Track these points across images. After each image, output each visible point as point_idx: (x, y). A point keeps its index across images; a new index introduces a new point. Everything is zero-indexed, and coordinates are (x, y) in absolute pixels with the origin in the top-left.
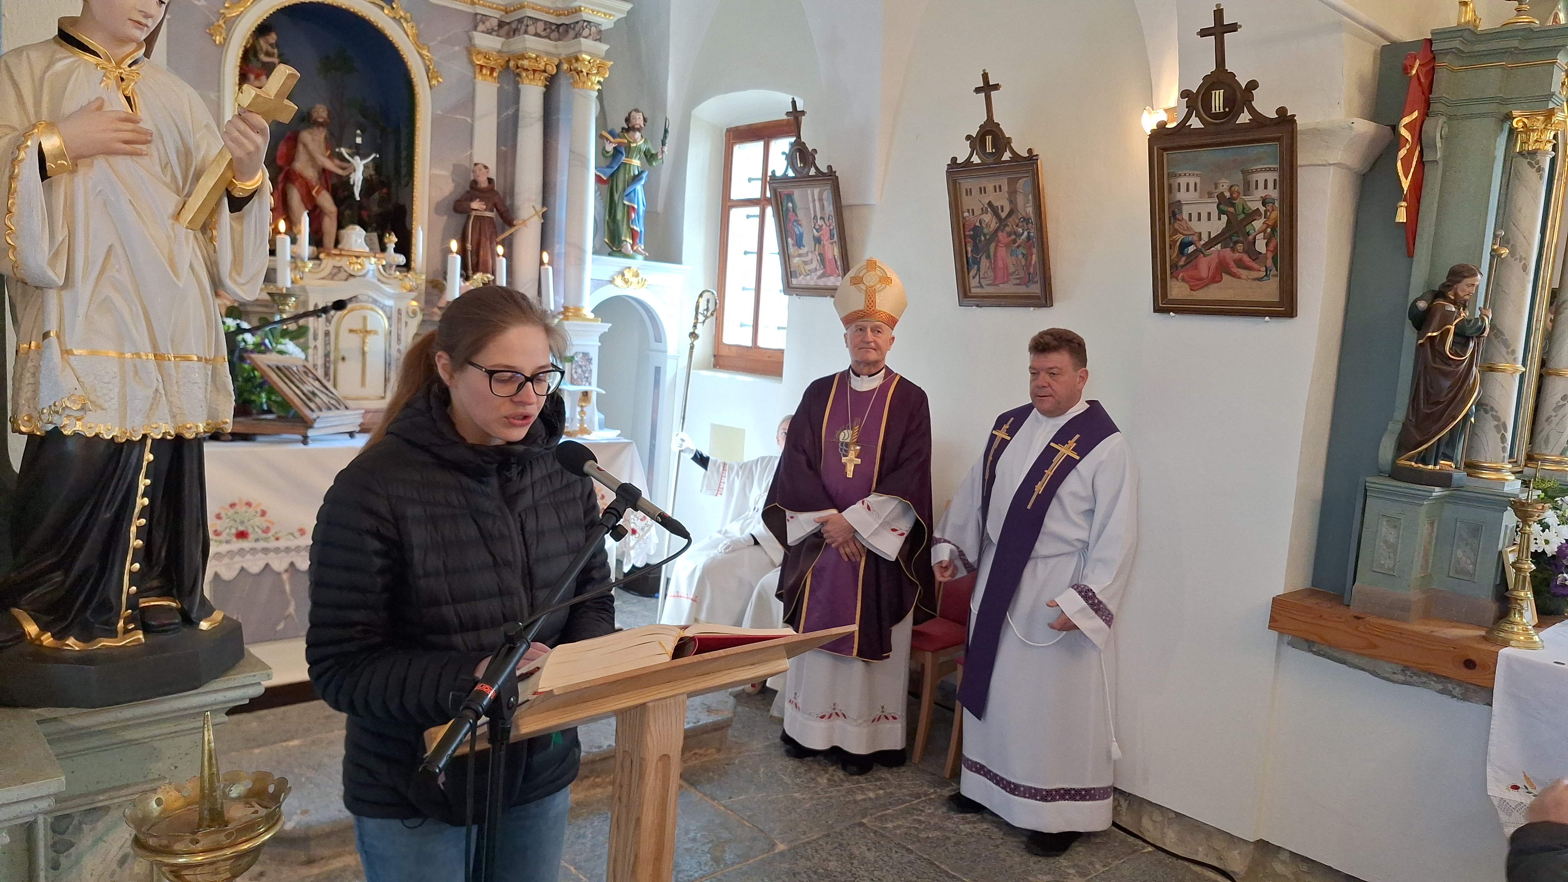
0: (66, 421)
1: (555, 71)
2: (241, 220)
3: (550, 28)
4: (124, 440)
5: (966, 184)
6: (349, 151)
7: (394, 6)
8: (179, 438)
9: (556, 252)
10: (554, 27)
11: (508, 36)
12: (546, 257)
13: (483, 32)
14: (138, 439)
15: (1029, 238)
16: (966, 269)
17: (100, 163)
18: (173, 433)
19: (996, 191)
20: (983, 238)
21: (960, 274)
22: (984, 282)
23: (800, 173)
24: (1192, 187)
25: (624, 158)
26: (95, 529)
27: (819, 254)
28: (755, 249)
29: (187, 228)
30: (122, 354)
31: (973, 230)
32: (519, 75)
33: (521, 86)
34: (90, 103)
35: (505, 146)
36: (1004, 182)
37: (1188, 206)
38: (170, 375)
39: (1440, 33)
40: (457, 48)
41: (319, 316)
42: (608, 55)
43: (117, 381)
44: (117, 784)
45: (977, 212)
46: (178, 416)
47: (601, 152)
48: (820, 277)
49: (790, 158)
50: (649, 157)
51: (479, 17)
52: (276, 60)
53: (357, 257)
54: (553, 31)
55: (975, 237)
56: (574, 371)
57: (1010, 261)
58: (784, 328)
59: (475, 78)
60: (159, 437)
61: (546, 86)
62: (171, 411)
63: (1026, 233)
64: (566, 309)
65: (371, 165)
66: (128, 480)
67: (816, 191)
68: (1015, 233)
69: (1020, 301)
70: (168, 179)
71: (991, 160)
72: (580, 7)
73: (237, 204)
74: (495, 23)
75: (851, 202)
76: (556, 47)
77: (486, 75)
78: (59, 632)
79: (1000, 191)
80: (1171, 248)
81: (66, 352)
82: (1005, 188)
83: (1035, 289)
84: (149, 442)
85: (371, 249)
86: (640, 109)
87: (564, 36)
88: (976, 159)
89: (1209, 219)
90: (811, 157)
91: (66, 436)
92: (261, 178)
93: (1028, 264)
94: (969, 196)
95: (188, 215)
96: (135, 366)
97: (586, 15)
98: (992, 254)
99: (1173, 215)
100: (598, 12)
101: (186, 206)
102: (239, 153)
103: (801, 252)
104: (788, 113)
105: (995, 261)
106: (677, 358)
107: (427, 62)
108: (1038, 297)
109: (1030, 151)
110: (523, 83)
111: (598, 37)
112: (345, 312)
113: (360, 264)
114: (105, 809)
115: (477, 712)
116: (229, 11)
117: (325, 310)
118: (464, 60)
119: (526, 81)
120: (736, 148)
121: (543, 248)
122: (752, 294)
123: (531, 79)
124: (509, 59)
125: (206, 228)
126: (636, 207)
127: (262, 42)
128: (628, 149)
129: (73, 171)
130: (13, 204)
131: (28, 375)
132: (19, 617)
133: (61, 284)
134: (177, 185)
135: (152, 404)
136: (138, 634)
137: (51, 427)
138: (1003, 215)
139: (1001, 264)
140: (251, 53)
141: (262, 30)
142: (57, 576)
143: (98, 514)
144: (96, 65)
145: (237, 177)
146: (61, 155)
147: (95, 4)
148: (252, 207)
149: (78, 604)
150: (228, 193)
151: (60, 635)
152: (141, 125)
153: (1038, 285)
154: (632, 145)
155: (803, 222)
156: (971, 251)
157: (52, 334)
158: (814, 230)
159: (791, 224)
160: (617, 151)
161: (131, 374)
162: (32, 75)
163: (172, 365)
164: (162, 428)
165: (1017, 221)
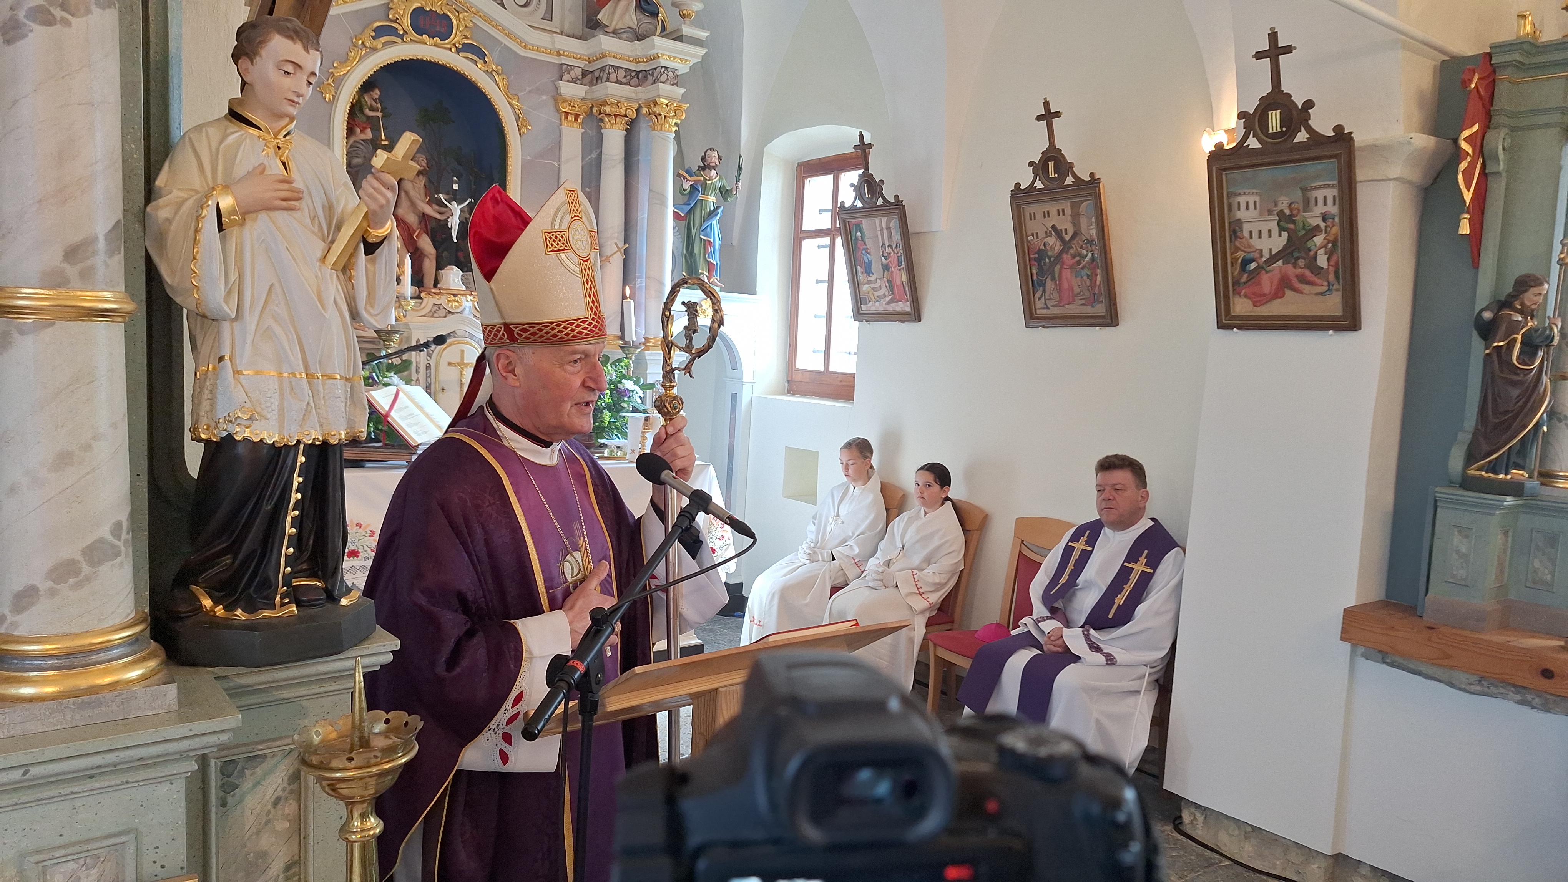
0: (238, 429)
1: (635, 115)
2: (373, 262)
3: (630, 75)
4: (282, 445)
5: (1029, 209)
6: (446, 197)
7: (487, 60)
8: (325, 443)
9: (637, 286)
10: (633, 74)
11: (591, 84)
12: (628, 291)
13: (568, 81)
14: (293, 443)
15: (1093, 259)
16: (1031, 291)
17: (263, 217)
18: (321, 439)
19: (1059, 215)
20: (1047, 260)
21: (1026, 297)
22: (1049, 304)
23: (867, 204)
24: (1251, 206)
25: (700, 195)
26: (259, 518)
27: (888, 281)
28: (825, 277)
29: (331, 269)
30: (281, 373)
31: (1037, 253)
32: (602, 120)
33: (603, 131)
34: (254, 169)
35: (590, 188)
36: (1067, 206)
37: (1247, 224)
38: (318, 391)
39: (1499, 47)
40: (544, 97)
41: (421, 351)
42: (685, 98)
43: (276, 396)
45: (1042, 235)
46: (324, 425)
47: (679, 190)
48: (888, 303)
49: (858, 190)
50: (725, 193)
51: (564, 67)
52: (380, 114)
53: (455, 295)
54: (633, 77)
55: (1040, 260)
57: (1075, 282)
58: (855, 354)
59: (561, 125)
60: (310, 442)
61: (626, 130)
62: (319, 421)
63: (1090, 255)
64: (647, 339)
65: (466, 209)
66: (285, 478)
67: (884, 220)
68: (1080, 255)
69: (1086, 321)
70: (316, 230)
71: (1052, 185)
72: (658, 54)
73: (371, 248)
74: (579, 72)
75: (918, 230)
76: (636, 93)
77: (571, 121)
78: (231, 604)
79: (1064, 214)
80: (1232, 265)
81: (237, 372)
82: (1068, 211)
83: (1100, 309)
84: (302, 446)
85: (467, 287)
86: (715, 149)
87: (643, 82)
88: (1039, 185)
89: (1270, 236)
90: (878, 187)
91: (238, 441)
92: (390, 226)
93: (1093, 285)
94: (1033, 221)
95: (332, 258)
96: (291, 382)
97: (663, 62)
98: (1057, 275)
99: (1235, 234)
100: (675, 58)
101: (331, 251)
102: (374, 206)
103: (870, 279)
104: (855, 147)
105: (1060, 284)
106: (752, 384)
107: (517, 111)
108: (1103, 317)
109: (1092, 175)
110: (605, 128)
111: (675, 82)
112: (444, 346)
113: (457, 302)
114: (264, 757)
115: (569, 684)
116: (338, 70)
117: (426, 345)
118: (552, 108)
119: (608, 125)
120: (807, 181)
121: (625, 282)
122: (823, 321)
123: (613, 124)
124: (593, 106)
125: (346, 268)
126: (712, 240)
127: (366, 98)
128: (705, 186)
129: (242, 224)
130: (197, 252)
131: (206, 392)
132: (197, 593)
133: (233, 316)
134: (323, 234)
135: (304, 415)
136: (293, 607)
137: (225, 434)
138: (1067, 238)
139: (1065, 285)
140: (357, 108)
141: (367, 86)
142: (227, 560)
143: (262, 505)
144: (259, 137)
145: (371, 226)
146: (233, 212)
147: (258, 87)
148: (383, 250)
149: (244, 582)
150: (364, 240)
151: (229, 608)
152: (293, 185)
153: (1103, 305)
154: (710, 182)
155: (872, 251)
156: (1037, 274)
157: (226, 358)
158: (883, 258)
159: (860, 253)
160: (694, 188)
161: (288, 390)
162: (210, 146)
163: (320, 383)
164: (312, 436)
165: (1082, 243)
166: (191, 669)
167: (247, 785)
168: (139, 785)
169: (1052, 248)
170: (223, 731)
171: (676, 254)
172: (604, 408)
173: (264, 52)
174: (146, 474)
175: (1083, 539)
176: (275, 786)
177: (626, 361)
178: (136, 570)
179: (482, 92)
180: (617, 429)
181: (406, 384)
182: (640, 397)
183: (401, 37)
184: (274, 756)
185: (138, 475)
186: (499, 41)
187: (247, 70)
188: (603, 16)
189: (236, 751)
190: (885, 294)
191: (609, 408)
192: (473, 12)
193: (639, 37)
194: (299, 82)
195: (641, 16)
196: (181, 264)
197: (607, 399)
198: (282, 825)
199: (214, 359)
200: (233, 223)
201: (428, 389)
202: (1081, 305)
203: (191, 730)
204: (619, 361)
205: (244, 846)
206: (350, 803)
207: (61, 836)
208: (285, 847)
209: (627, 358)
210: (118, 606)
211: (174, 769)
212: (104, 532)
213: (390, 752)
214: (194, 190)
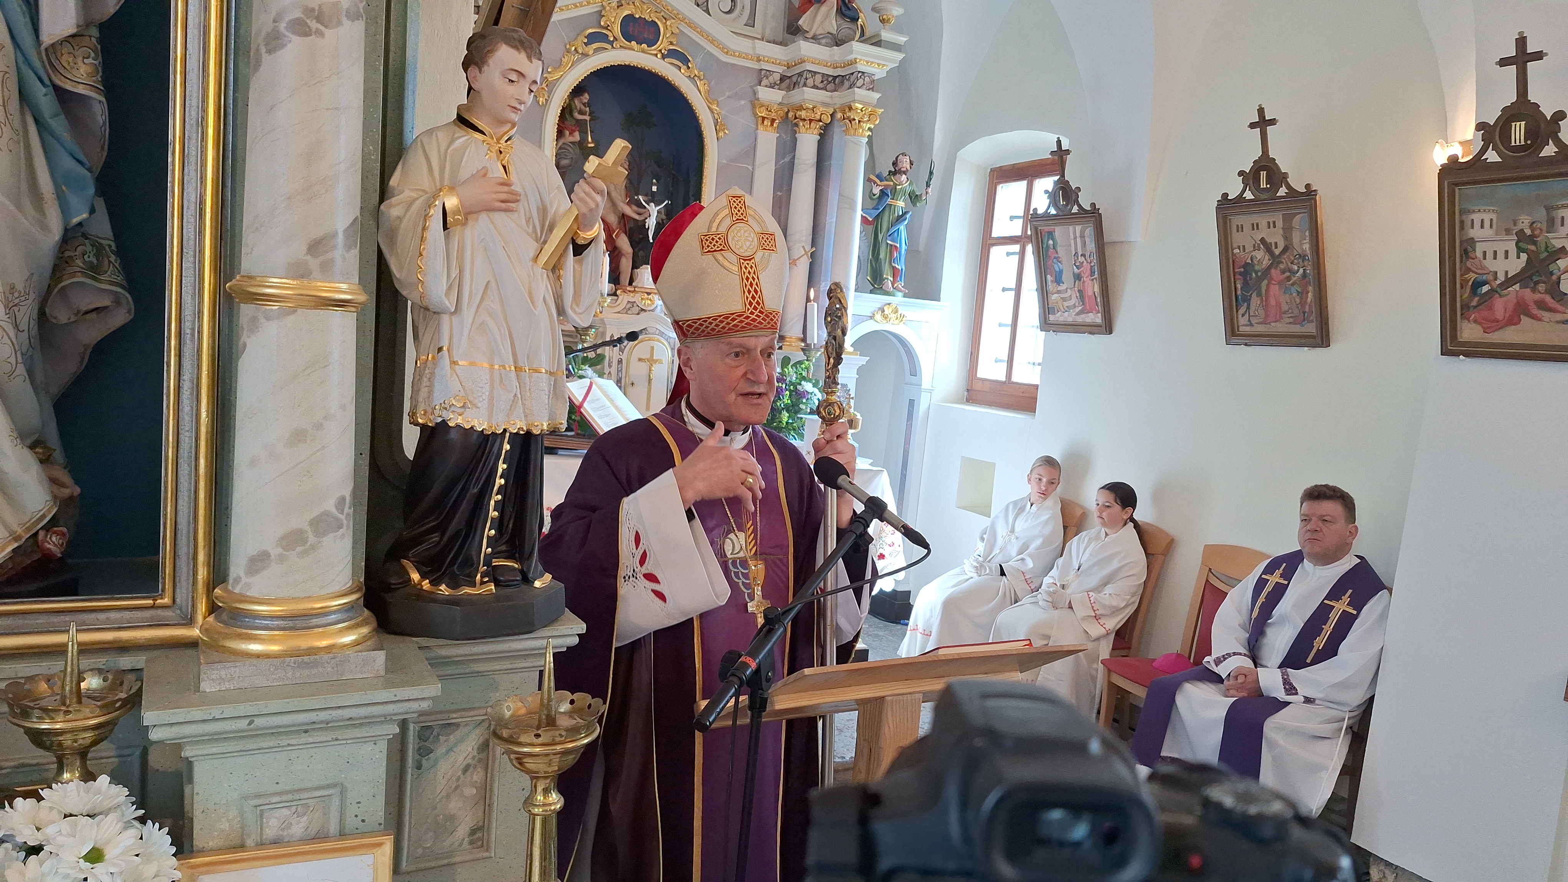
0: (451, 416)
1: (830, 119)
2: (580, 262)
3: (827, 80)
4: (490, 433)
5: (1236, 220)
6: (646, 198)
7: (690, 65)
9: (823, 289)
10: (830, 79)
11: (789, 89)
12: (813, 294)
13: (766, 86)
14: (500, 432)
15: (1305, 275)
16: (1235, 306)
17: (483, 217)
18: (525, 429)
19: (1269, 228)
20: (1254, 275)
22: (1253, 321)
23: (1063, 211)
24: (1487, 224)
25: (889, 200)
26: (466, 499)
27: (1079, 291)
28: (1014, 287)
29: (543, 269)
30: (492, 366)
31: (1243, 267)
32: (797, 125)
33: (797, 135)
34: (478, 171)
35: (782, 191)
36: (1278, 218)
38: (525, 383)
40: (742, 102)
41: (614, 346)
42: (880, 103)
43: (487, 387)
45: (1249, 248)
46: (528, 416)
47: (868, 194)
48: (1078, 314)
49: (1053, 197)
50: (914, 198)
51: (763, 72)
52: (587, 118)
53: (647, 294)
54: (830, 82)
55: (1245, 274)
57: (1284, 299)
58: (1039, 364)
59: (757, 129)
60: (515, 431)
61: (820, 134)
62: (524, 412)
63: (1301, 271)
65: (662, 210)
66: (491, 464)
67: (1078, 228)
68: (1290, 270)
69: (1295, 340)
70: (530, 230)
71: (1263, 196)
72: (855, 59)
73: (579, 250)
74: (777, 77)
75: (1113, 241)
76: (832, 97)
77: (767, 125)
78: (436, 579)
79: (1274, 226)
80: (1462, 287)
81: (454, 363)
82: (1280, 224)
83: (1311, 328)
84: (508, 435)
86: (907, 154)
87: (840, 87)
88: (1248, 195)
89: (1506, 258)
90: (1074, 196)
91: (451, 427)
92: (597, 230)
93: (1303, 303)
94: (1240, 232)
95: (543, 259)
96: (501, 374)
97: (861, 67)
98: (1264, 292)
99: (1467, 253)
100: (872, 63)
102: (584, 210)
103: (1060, 288)
104: (1052, 153)
105: (1266, 300)
106: (930, 391)
107: (716, 116)
108: (1314, 337)
109: (1308, 186)
110: (800, 133)
111: (871, 87)
112: (636, 342)
113: (650, 300)
114: (457, 725)
115: (740, 679)
116: (552, 75)
117: (620, 340)
118: (749, 113)
119: (802, 129)
120: (1000, 187)
121: (811, 285)
122: (1009, 330)
123: (807, 129)
124: (789, 110)
125: (555, 268)
126: (898, 246)
127: (576, 102)
128: (894, 190)
129: (464, 224)
130: (424, 249)
131: (425, 379)
132: (407, 566)
133: (453, 310)
134: (536, 234)
135: (512, 405)
136: (491, 586)
137: (439, 420)
138: (1277, 252)
139: (1273, 302)
140: (567, 112)
141: (577, 91)
142: (435, 537)
143: (469, 489)
144: (484, 141)
145: (580, 229)
146: (457, 212)
147: (485, 94)
148: (590, 252)
149: (449, 559)
150: (573, 242)
151: (435, 583)
152: (512, 188)
153: (1314, 324)
154: (900, 187)
155: (1064, 259)
156: (1242, 289)
157: (444, 348)
158: (1075, 267)
159: (1050, 262)
160: (883, 193)
161: (498, 381)
162: (439, 150)
163: (527, 375)
164: (518, 425)
165: (1293, 259)
166: (398, 638)
167: (441, 750)
168: (347, 743)
170: (423, 699)
171: (861, 259)
172: (783, 409)
173: (491, 62)
174: (368, 453)
175: (1278, 572)
176: (465, 755)
177: (807, 363)
178: (355, 542)
179: (684, 97)
180: (794, 430)
181: (599, 376)
182: (818, 399)
183: (611, 43)
184: (467, 725)
185: (361, 454)
186: (703, 47)
187: (475, 77)
188: (804, 22)
189: (433, 717)
191: (787, 408)
192: (679, 19)
193: (838, 42)
194: (521, 90)
195: (840, 21)
196: (408, 259)
197: (787, 400)
198: (470, 791)
199: (434, 349)
200: (457, 222)
201: (618, 382)
202: (1290, 323)
203: (395, 696)
204: (800, 363)
205: (435, 808)
206: (535, 777)
207: (277, 783)
208: (471, 813)
209: (807, 360)
210: (338, 575)
211: (378, 730)
212: (330, 505)
213: (573, 731)
214: (423, 190)
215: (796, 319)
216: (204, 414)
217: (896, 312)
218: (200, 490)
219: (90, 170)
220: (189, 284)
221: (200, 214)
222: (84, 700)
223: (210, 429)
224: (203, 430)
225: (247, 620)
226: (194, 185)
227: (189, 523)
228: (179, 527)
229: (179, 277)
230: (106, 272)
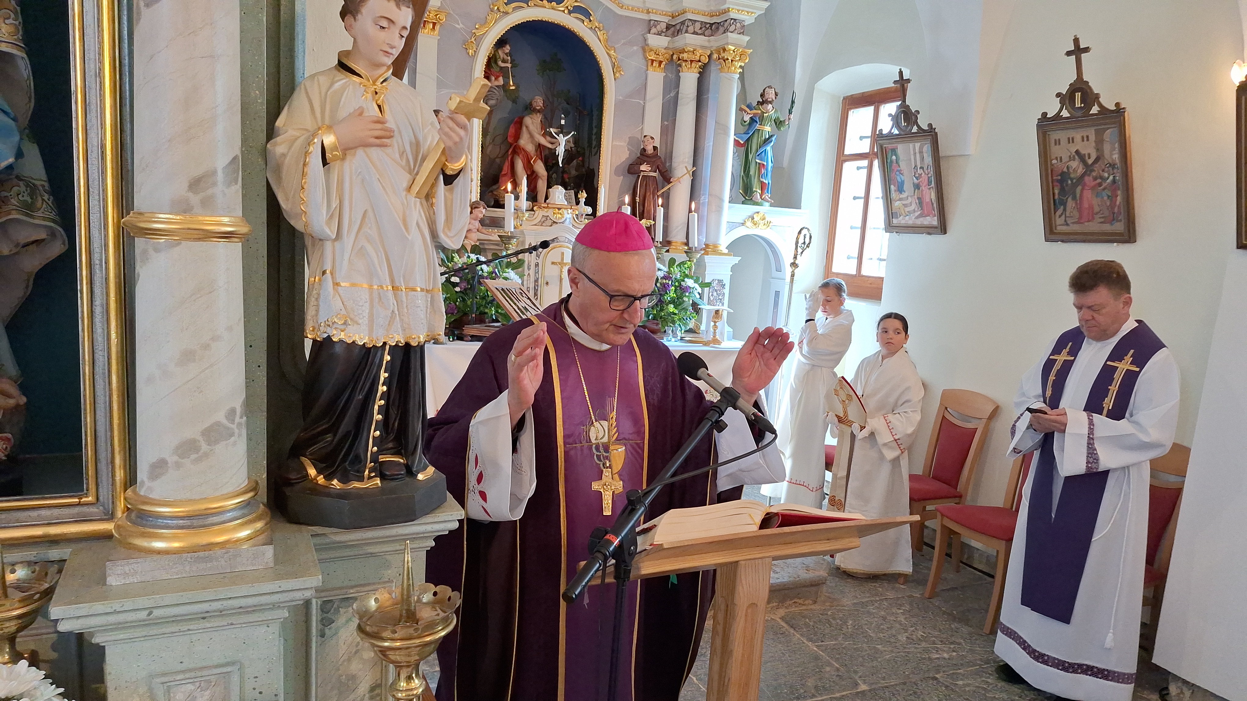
0: (335, 332)
1: (707, 60)
2: (451, 191)
3: (705, 27)
4: (371, 346)
5: (1054, 136)
6: (555, 130)
7: (591, 19)
8: (408, 345)
9: (701, 201)
10: (708, 26)
11: (673, 36)
12: (693, 206)
13: (655, 34)
14: (380, 345)
15: (1114, 181)
16: (1052, 209)
17: (360, 152)
19: (1083, 141)
20: (1070, 182)
22: (1069, 221)
23: (903, 131)
25: (758, 125)
26: (353, 406)
27: (918, 198)
28: (863, 195)
29: (415, 197)
30: (371, 286)
31: (1060, 175)
32: (680, 66)
33: (680, 74)
34: (355, 111)
35: (667, 122)
36: (1091, 133)
38: (402, 300)
40: (635, 48)
41: (532, 253)
42: (749, 45)
43: (367, 305)
44: (362, 582)
45: (1065, 159)
46: (407, 330)
47: (740, 121)
48: (917, 218)
49: (895, 119)
50: (779, 123)
51: (652, 22)
52: (510, 65)
54: (707, 29)
55: (1062, 181)
56: (711, 294)
57: (1096, 202)
58: (885, 260)
59: (647, 70)
60: (394, 344)
61: (700, 72)
62: (402, 326)
63: (1111, 177)
64: (707, 245)
65: (570, 140)
66: (373, 374)
67: (917, 145)
68: (1101, 177)
69: (1105, 237)
70: (404, 164)
71: (1079, 114)
72: (729, 8)
73: (449, 179)
74: (663, 26)
75: (947, 155)
76: (709, 41)
77: (656, 67)
78: (329, 474)
79: (1088, 140)
81: (336, 284)
82: (1092, 137)
83: (1119, 227)
84: (387, 347)
85: (569, 203)
86: (773, 86)
87: (715, 33)
88: (1065, 113)
90: (913, 117)
91: (336, 342)
92: (464, 160)
93: (1113, 205)
94: (1057, 146)
95: (416, 188)
96: (379, 293)
97: (733, 15)
98: (1078, 196)
100: (742, 11)
102: (450, 143)
103: (902, 196)
104: (895, 82)
105: (1081, 202)
107: (613, 59)
108: (1121, 234)
109: (1117, 104)
110: (682, 72)
111: (742, 31)
112: (549, 249)
113: (561, 214)
114: (355, 599)
115: (605, 555)
116: (479, 31)
117: (535, 248)
118: (640, 56)
119: (685, 70)
120: (851, 113)
121: (692, 198)
122: (858, 232)
123: (689, 68)
124: (673, 53)
125: (428, 196)
126: (765, 163)
127: (500, 52)
128: (762, 118)
129: (343, 159)
130: (305, 183)
131: (313, 299)
132: (305, 464)
133: (334, 237)
134: (409, 166)
135: (390, 321)
136: (377, 480)
137: (325, 335)
138: (1090, 162)
139: (1086, 205)
140: (492, 61)
141: (500, 42)
142: (328, 437)
143: (355, 396)
144: (361, 84)
145: (448, 161)
146: (335, 148)
147: (359, 40)
148: (459, 181)
149: (341, 457)
150: (443, 173)
151: (329, 478)
152: (387, 125)
153: (1122, 223)
154: (765, 115)
155: (905, 172)
156: (1059, 194)
157: (328, 272)
158: (914, 178)
159: (894, 173)
160: (753, 120)
161: (377, 300)
162: (320, 93)
163: (404, 294)
164: (397, 338)
165: (1103, 167)
166: (295, 527)
167: (340, 621)
168: (241, 627)
169: (1075, 171)
170: (305, 589)
172: (670, 301)
173: (363, 10)
174: (266, 366)
177: (689, 263)
182: (699, 293)
183: (527, 2)
185: (259, 366)
186: (602, 3)
187: (351, 25)
189: (333, 593)
190: (914, 209)
194: (392, 36)
196: (292, 192)
197: (672, 294)
198: (368, 655)
199: (319, 272)
201: (536, 282)
202: (1101, 223)
203: (280, 587)
204: (683, 263)
205: (338, 670)
206: (399, 667)
207: (181, 662)
208: (370, 674)
209: (689, 261)
210: (231, 478)
211: (269, 615)
212: (220, 416)
213: (431, 626)
214: (306, 130)
215: (680, 228)
216: (113, 335)
217: (764, 219)
218: (114, 403)
219: (14, 119)
220: (96, 220)
221: (102, 159)
222: (10, 590)
223: (119, 350)
224: (114, 350)
225: (151, 519)
226: (96, 131)
227: (106, 431)
228: (99, 434)
229: (87, 214)
230: (39, 209)
